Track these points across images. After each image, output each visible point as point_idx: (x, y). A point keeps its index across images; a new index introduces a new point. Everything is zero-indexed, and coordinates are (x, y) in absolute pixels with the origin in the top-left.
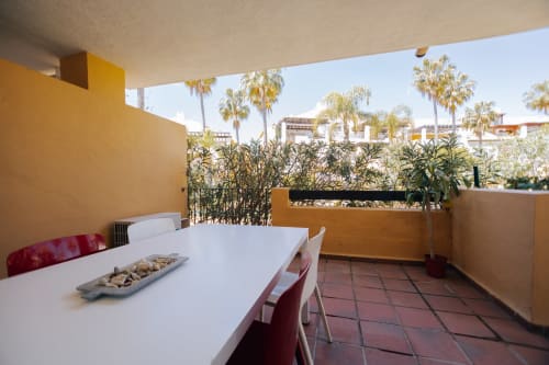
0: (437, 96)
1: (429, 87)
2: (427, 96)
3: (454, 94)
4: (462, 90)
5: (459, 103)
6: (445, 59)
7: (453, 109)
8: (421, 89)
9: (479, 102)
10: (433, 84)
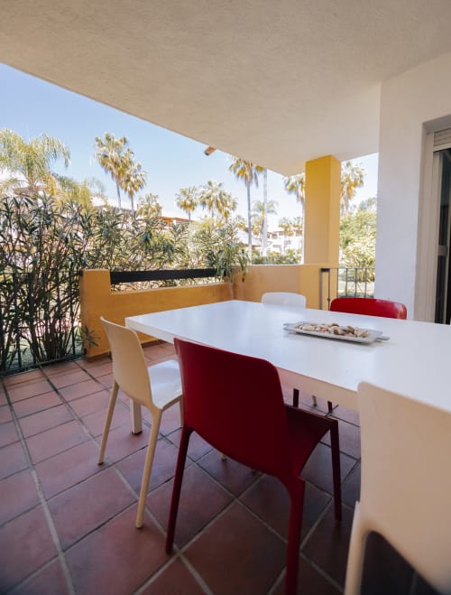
0: (118, 177)
1: (112, 166)
2: (110, 173)
3: (132, 179)
4: (138, 177)
5: (136, 189)
6: (125, 141)
7: (131, 194)
8: (103, 164)
9: (148, 193)
10: (116, 164)
